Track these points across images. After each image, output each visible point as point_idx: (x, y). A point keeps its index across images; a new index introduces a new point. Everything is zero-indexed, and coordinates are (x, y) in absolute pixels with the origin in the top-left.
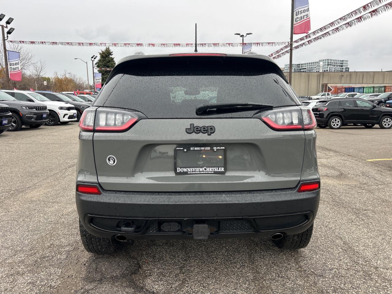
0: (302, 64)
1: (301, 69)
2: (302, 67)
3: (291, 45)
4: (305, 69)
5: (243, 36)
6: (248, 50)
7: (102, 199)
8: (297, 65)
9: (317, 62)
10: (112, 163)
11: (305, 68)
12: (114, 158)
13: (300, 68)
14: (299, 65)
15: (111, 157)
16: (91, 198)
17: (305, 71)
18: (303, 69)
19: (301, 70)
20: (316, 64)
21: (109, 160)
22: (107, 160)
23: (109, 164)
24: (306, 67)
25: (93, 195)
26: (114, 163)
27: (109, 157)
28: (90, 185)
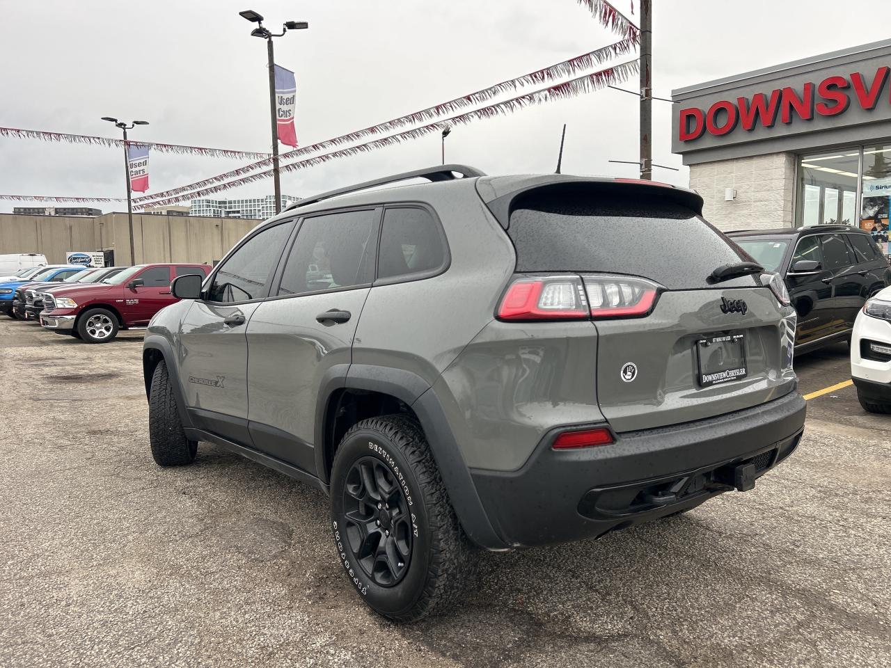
0: (230, 202)
1: (229, 212)
2: (230, 208)
3: (276, 161)
4: (238, 212)
5: (125, 125)
6: (140, 161)
7: (624, 450)
8: (220, 203)
9: (262, 200)
10: (630, 377)
11: (237, 209)
12: (633, 368)
13: (228, 210)
14: (225, 203)
15: (628, 366)
16: (602, 453)
17: (239, 217)
18: (234, 212)
19: (230, 215)
20: (260, 203)
21: (625, 372)
22: (622, 372)
23: (624, 380)
24: (240, 209)
25: (603, 447)
26: (632, 377)
27: (625, 365)
28: (592, 429)
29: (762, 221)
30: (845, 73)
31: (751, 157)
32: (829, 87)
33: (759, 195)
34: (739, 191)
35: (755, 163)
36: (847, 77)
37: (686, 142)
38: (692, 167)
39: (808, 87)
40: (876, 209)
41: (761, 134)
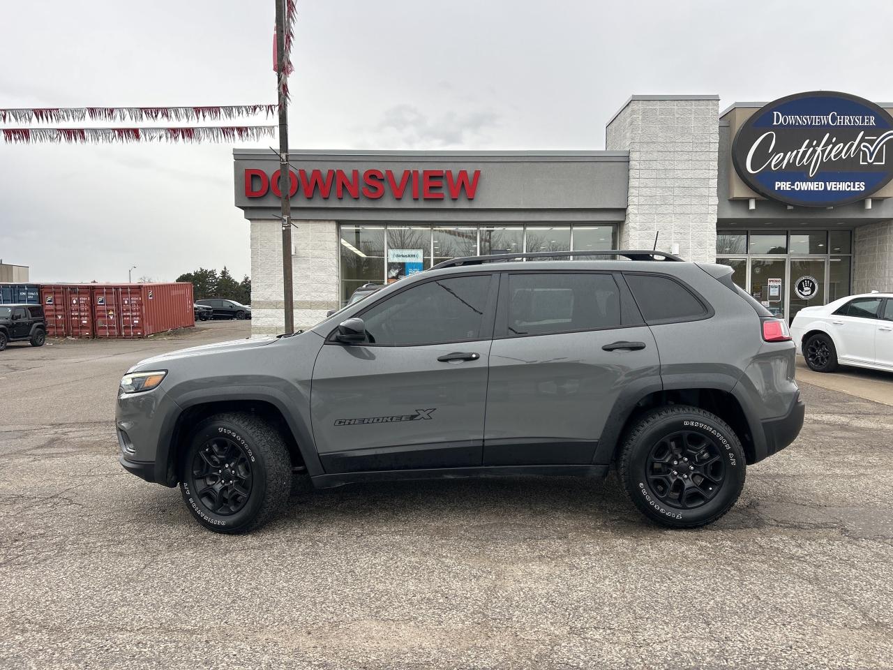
29: (319, 274)
30: (382, 168)
31: (307, 221)
32: (372, 176)
33: (316, 253)
34: (298, 248)
35: (311, 225)
36: (383, 172)
37: (250, 198)
38: (253, 222)
39: (355, 173)
40: (397, 271)
41: (318, 203)
